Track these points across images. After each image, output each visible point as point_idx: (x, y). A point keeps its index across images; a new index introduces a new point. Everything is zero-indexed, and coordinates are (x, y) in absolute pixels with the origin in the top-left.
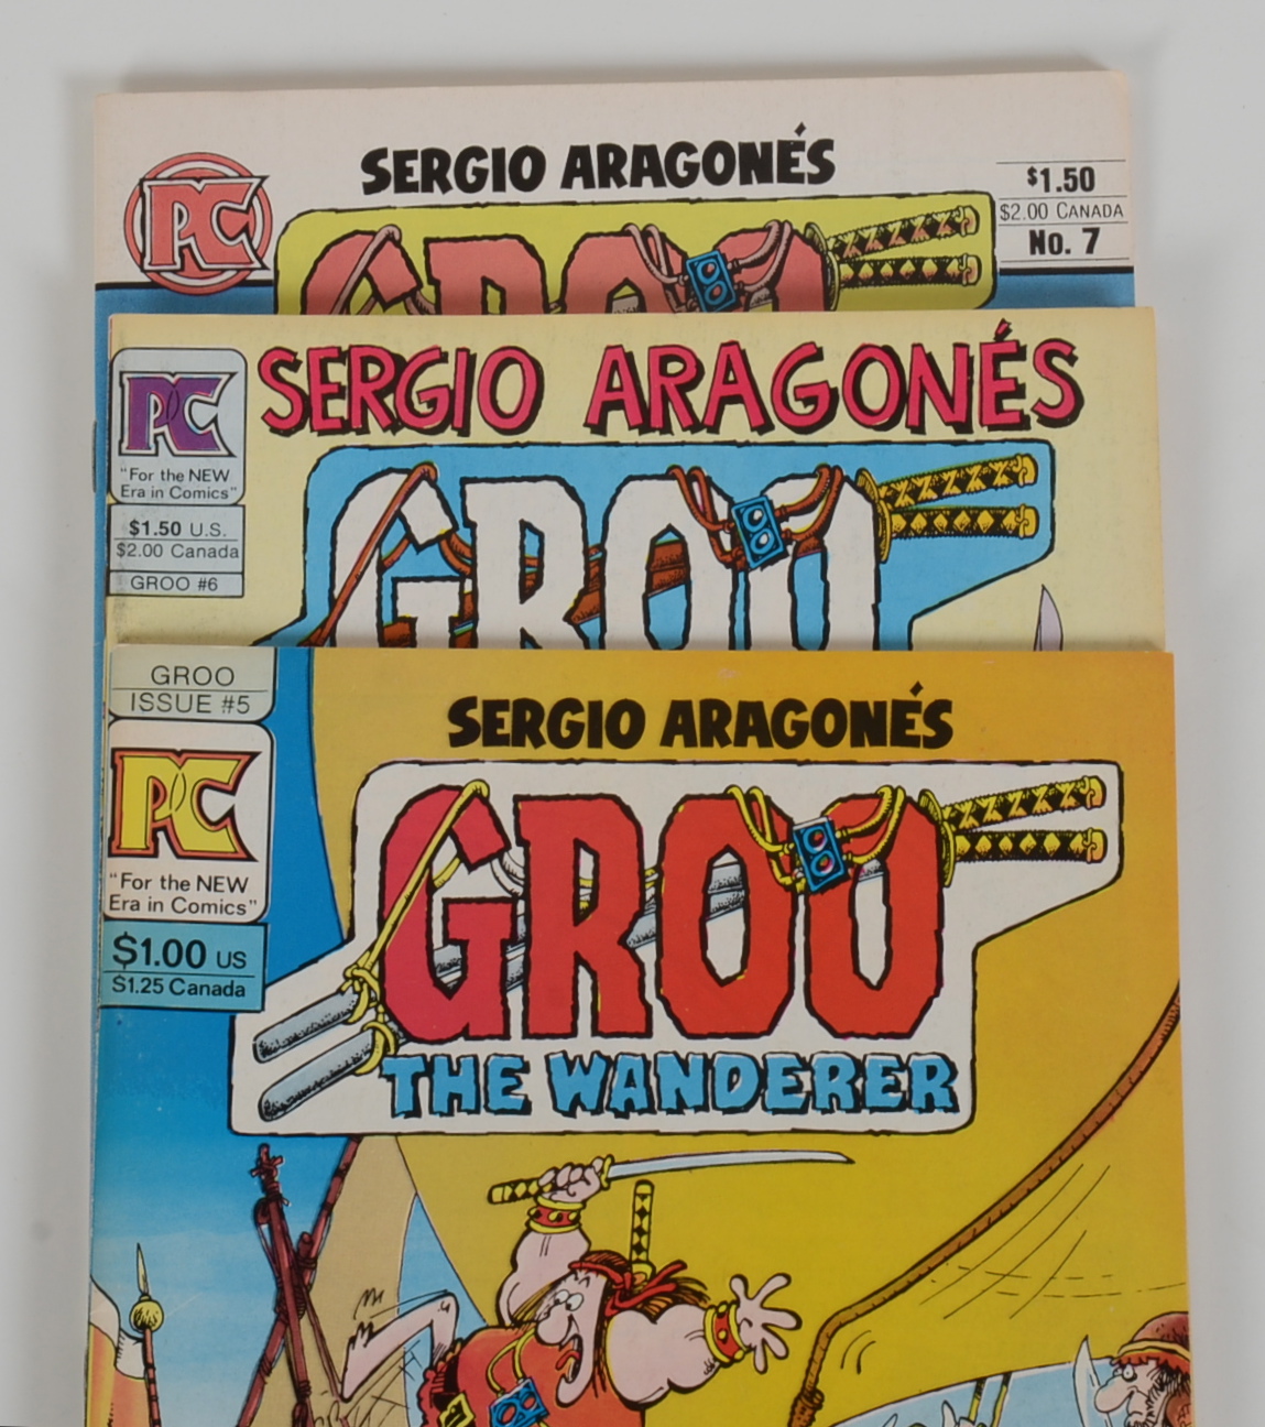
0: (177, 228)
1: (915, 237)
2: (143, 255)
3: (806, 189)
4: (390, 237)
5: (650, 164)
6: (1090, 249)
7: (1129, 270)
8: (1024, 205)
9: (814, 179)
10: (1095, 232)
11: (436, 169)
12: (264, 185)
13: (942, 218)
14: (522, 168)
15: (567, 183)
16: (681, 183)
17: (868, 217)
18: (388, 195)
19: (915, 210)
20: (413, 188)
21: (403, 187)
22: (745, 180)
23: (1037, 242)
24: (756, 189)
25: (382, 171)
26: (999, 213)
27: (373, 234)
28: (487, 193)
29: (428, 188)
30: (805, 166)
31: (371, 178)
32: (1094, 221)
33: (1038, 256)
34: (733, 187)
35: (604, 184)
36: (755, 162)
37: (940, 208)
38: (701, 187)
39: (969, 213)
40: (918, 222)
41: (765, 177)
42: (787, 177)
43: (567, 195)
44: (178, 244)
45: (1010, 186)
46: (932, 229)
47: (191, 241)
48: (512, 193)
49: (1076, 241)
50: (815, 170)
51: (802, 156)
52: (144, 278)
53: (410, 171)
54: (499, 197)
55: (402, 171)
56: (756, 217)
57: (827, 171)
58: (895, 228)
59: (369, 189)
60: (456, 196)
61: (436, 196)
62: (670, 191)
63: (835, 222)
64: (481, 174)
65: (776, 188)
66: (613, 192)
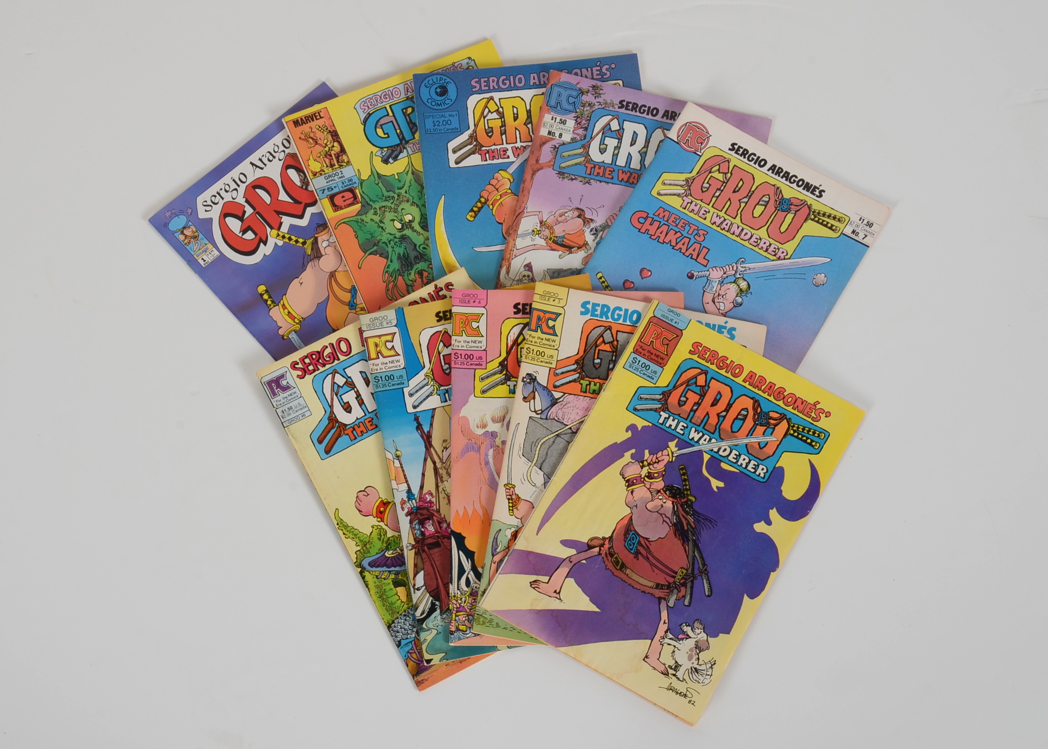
0: (689, 135)
1: (830, 218)
2: (679, 136)
3: (815, 197)
4: (728, 161)
5: (787, 176)
6: (863, 239)
7: (868, 247)
8: (855, 223)
9: (817, 196)
10: (866, 236)
11: (745, 153)
12: (710, 137)
13: (838, 217)
14: (762, 163)
15: (768, 170)
16: (791, 182)
17: (823, 209)
18: (733, 153)
19: (833, 213)
20: (738, 154)
21: (736, 153)
22: (804, 189)
23: (854, 232)
24: (805, 192)
25: (734, 147)
26: (849, 222)
27: (725, 158)
28: (752, 163)
29: (741, 156)
30: (817, 193)
31: (731, 148)
32: (868, 234)
33: (852, 234)
34: (800, 189)
35: (776, 174)
36: (808, 187)
37: (838, 215)
38: (794, 186)
39: (844, 219)
40: (833, 216)
41: (808, 191)
42: (812, 193)
43: (767, 172)
44: (687, 138)
45: (855, 219)
46: (834, 218)
47: (690, 139)
48: (757, 166)
49: (861, 236)
50: (818, 195)
51: (818, 191)
52: (677, 141)
53: (739, 151)
54: (754, 165)
55: (738, 150)
56: (801, 197)
57: (821, 196)
58: (827, 214)
59: (730, 149)
60: (746, 160)
61: (742, 158)
62: (788, 183)
63: (816, 206)
64: (753, 159)
65: (809, 194)
66: (776, 177)
